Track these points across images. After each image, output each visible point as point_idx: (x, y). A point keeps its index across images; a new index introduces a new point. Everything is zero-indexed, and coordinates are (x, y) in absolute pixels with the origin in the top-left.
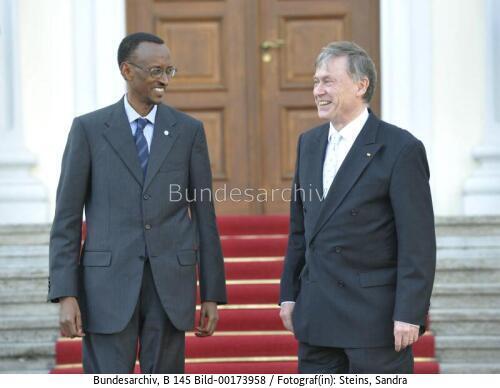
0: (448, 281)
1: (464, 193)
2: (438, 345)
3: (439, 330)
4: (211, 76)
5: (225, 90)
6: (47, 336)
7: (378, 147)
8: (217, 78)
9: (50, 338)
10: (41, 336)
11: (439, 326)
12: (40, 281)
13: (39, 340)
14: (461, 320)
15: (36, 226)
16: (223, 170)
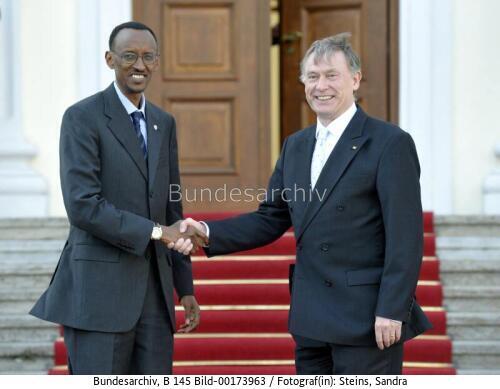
0: (467, 284)
2: (456, 351)
3: (457, 335)
4: (221, 65)
5: (235, 80)
6: (45, 336)
7: (364, 140)
8: (227, 67)
9: (48, 338)
10: (39, 336)
11: (457, 330)
12: (38, 278)
13: (37, 339)
15: (36, 220)
16: (233, 164)
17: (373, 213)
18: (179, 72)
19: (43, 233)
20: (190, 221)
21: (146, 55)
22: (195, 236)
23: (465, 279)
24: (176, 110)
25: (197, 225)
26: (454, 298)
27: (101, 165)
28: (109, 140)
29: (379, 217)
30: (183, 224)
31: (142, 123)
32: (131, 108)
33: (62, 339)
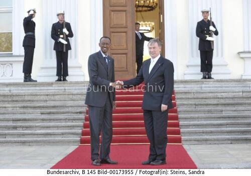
1: (185, 74)
2: (178, 111)
5: (127, 49)
6: (84, 108)
8: (125, 46)
11: (179, 106)
14: (184, 105)
16: (127, 69)
17: (162, 80)
18: (114, 47)
19: (83, 85)
20: (119, 81)
21: (107, 44)
22: (119, 84)
23: (180, 94)
24: (114, 57)
25: (120, 82)
26: (178, 99)
27: (97, 68)
28: (99, 62)
29: (164, 81)
30: (117, 82)
31: (107, 60)
32: (104, 56)
33: (88, 109)
